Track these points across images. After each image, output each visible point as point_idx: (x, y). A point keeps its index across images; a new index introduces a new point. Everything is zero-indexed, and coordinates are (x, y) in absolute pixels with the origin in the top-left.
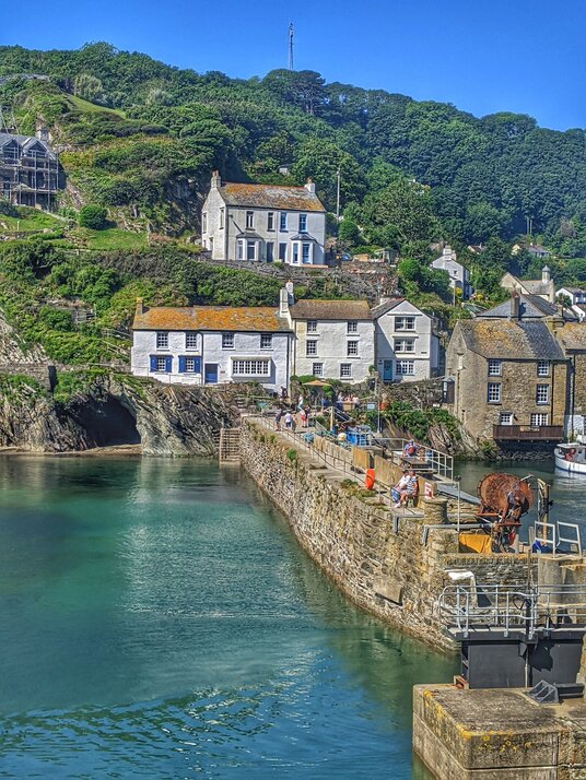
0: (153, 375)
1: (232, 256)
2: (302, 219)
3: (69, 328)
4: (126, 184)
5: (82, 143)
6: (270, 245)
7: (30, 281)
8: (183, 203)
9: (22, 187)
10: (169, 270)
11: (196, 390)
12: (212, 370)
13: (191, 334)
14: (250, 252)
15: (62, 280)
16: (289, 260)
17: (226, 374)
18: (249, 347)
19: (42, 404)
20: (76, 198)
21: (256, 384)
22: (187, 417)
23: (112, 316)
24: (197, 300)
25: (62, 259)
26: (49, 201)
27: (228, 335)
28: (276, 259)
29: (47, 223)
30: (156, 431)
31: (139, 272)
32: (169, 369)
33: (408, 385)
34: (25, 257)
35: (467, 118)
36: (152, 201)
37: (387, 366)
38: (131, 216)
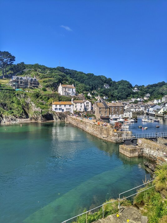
0: (55, 111)
1: (63, 94)
2: (72, 89)
3: (43, 105)
4: (48, 85)
5: (41, 79)
6: (68, 93)
7: (37, 98)
8: (55, 87)
9: (33, 85)
10: (56, 97)
11: (61, 113)
12: (63, 110)
13: (60, 105)
14: (66, 94)
15: (41, 98)
16: (71, 95)
17: (65, 111)
18: (68, 107)
19: (40, 115)
20: (41, 86)
21: (69, 112)
22: (60, 116)
23: (49, 103)
24: (60, 101)
25: (40, 95)
26: (37, 87)
27: (65, 105)
28: (69, 95)
29: (37, 90)
30: (56, 118)
31: (51, 97)
32: (57, 110)
33: (88, 111)
34: (36, 95)
35: (85, 74)
36: (51, 87)
37: (86, 109)
38: (49, 89)
